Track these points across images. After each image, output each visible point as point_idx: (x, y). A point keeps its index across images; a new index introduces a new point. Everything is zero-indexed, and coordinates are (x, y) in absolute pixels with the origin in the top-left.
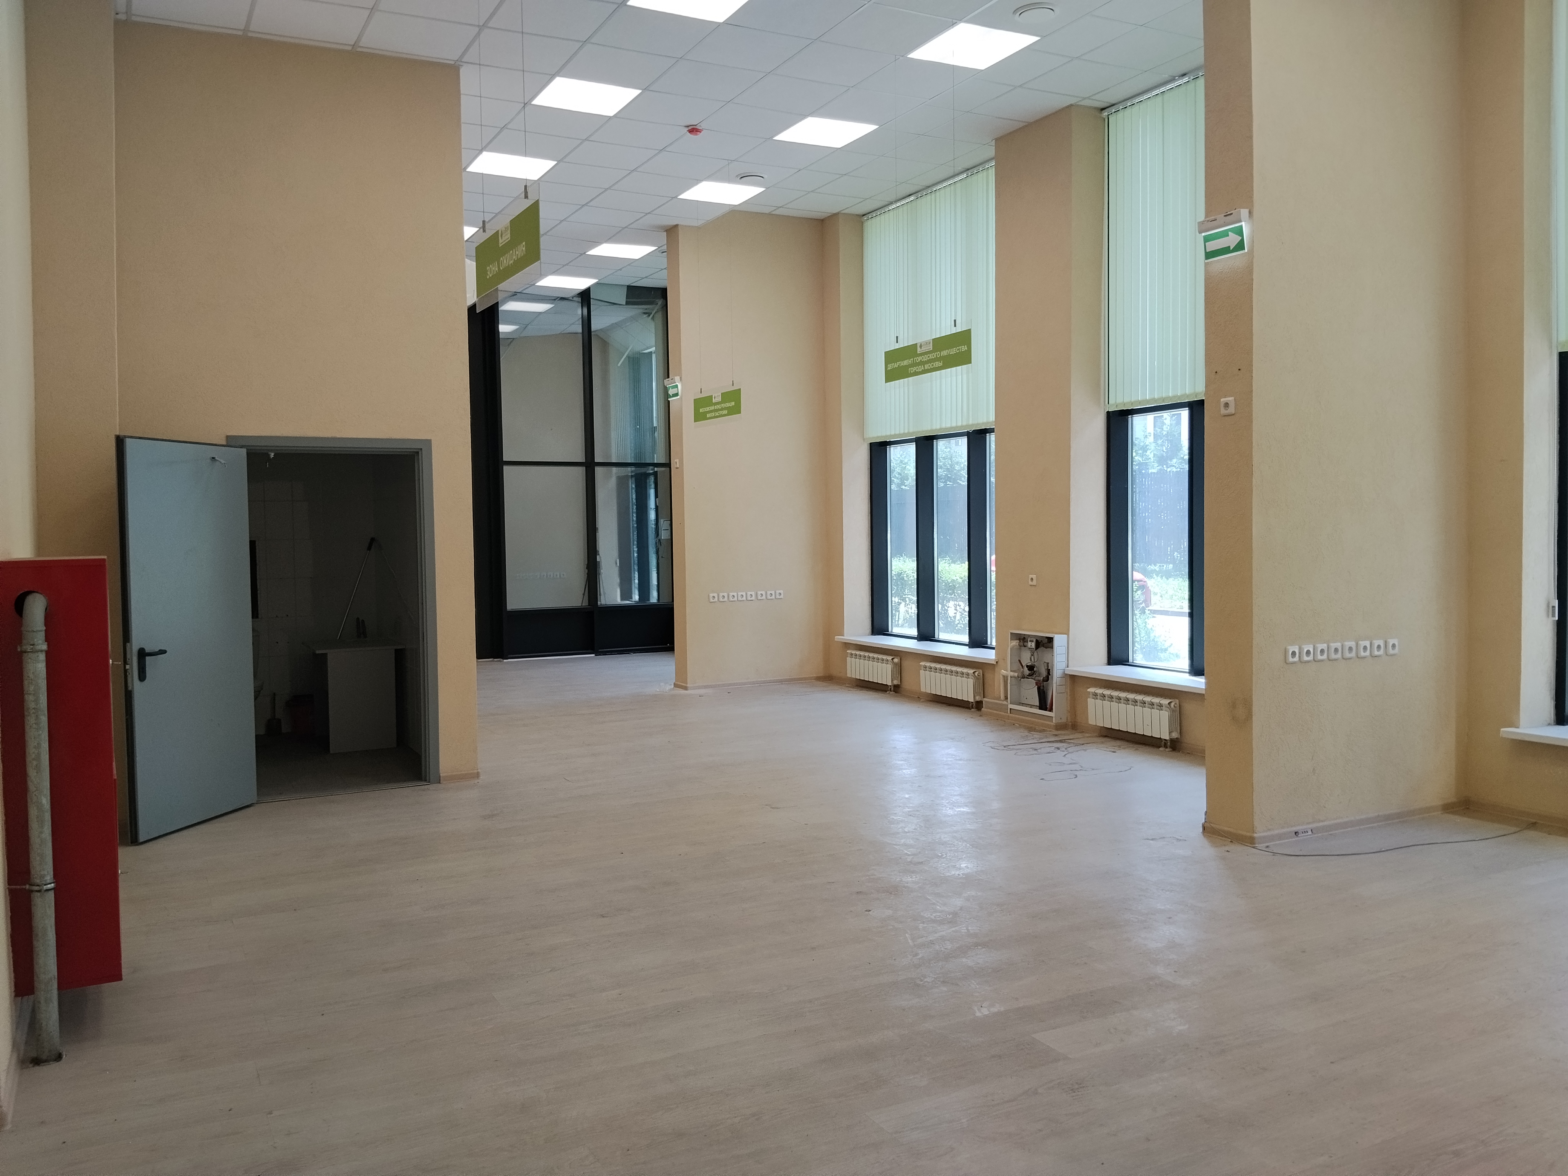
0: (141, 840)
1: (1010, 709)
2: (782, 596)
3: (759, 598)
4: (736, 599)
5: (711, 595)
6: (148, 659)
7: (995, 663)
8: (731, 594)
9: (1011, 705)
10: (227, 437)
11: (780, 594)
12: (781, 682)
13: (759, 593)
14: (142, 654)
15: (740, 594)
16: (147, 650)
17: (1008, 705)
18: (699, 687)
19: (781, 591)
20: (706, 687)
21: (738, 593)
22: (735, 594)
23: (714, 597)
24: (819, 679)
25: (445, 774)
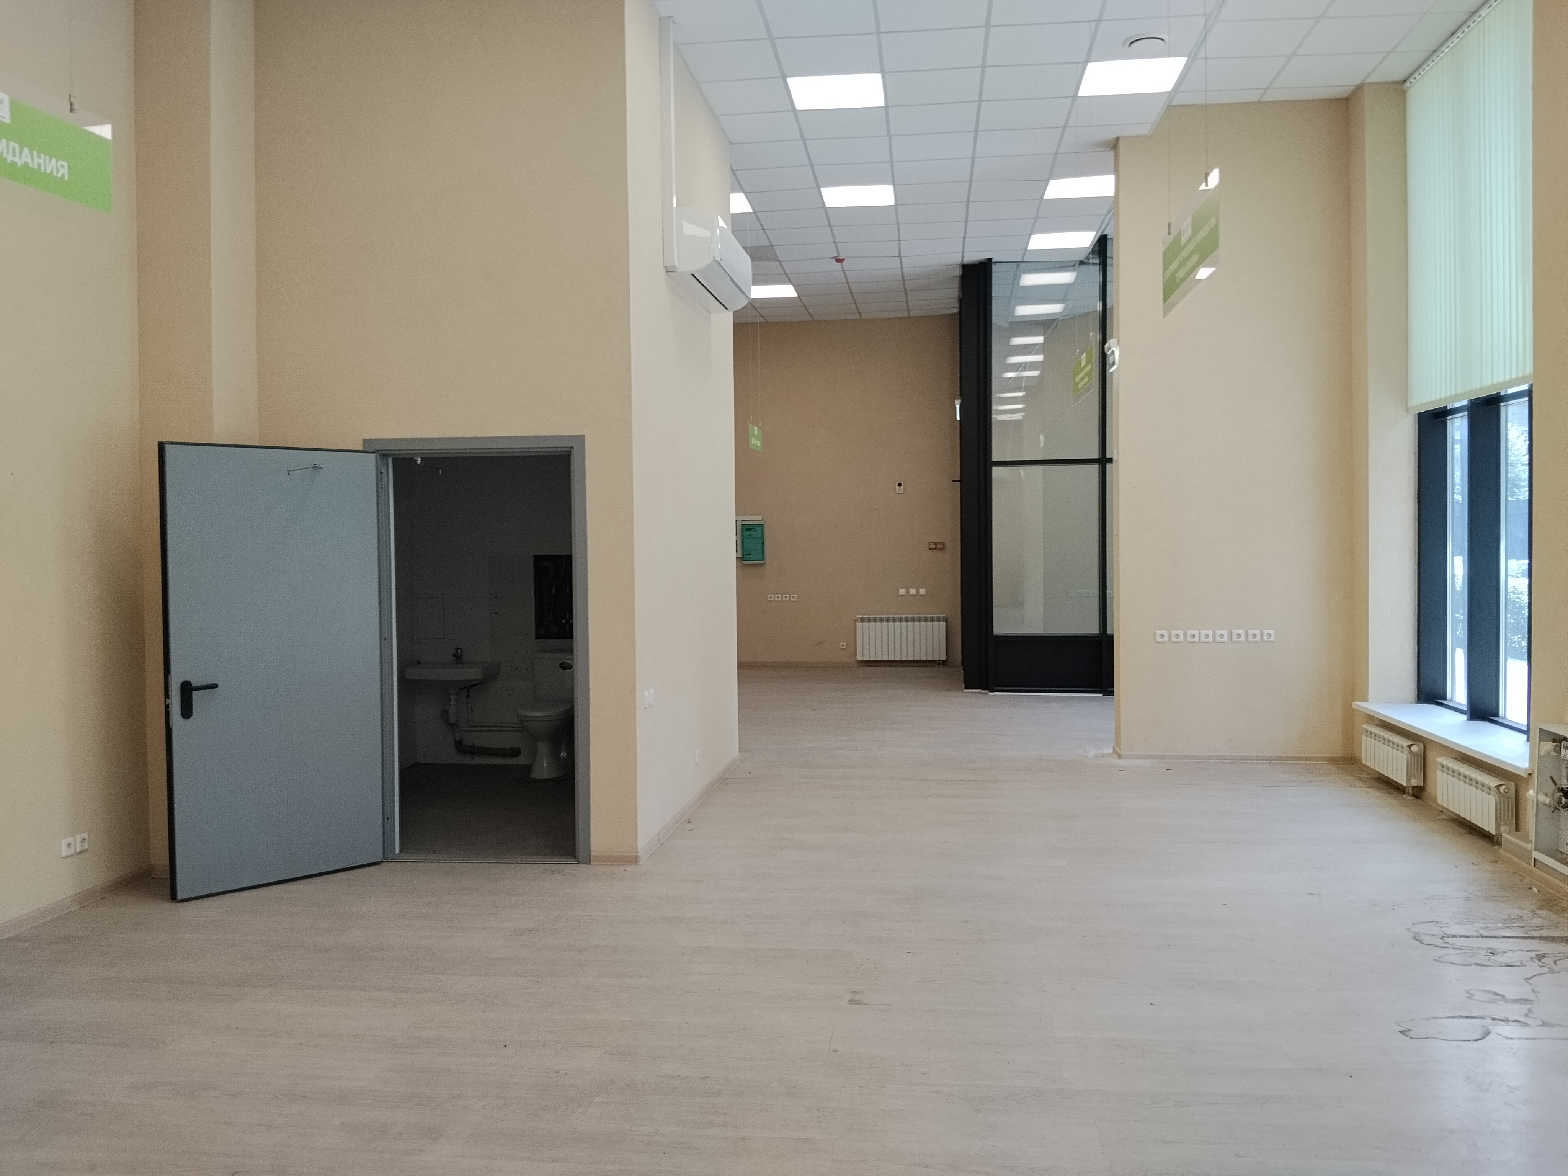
0: (179, 897)
1: (1535, 859)
2: (1272, 639)
3: (1235, 639)
4: (1197, 639)
5: (1159, 632)
6: (195, 694)
7: (1526, 776)
8: (1190, 632)
9: (1535, 852)
10: (364, 440)
11: (1270, 635)
12: (1269, 760)
13: (1235, 632)
14: (187, 689)
15: (1203, 632)
16: (194, 684)
17: (1531, 851)
18: (1138, 757)
19: (1272, 632)
20: (1148, 757)
21: (1202, 632)
22: (1196, 633)
23: (1162, 635)
24: (1333, 761)
25: (597, 854)
